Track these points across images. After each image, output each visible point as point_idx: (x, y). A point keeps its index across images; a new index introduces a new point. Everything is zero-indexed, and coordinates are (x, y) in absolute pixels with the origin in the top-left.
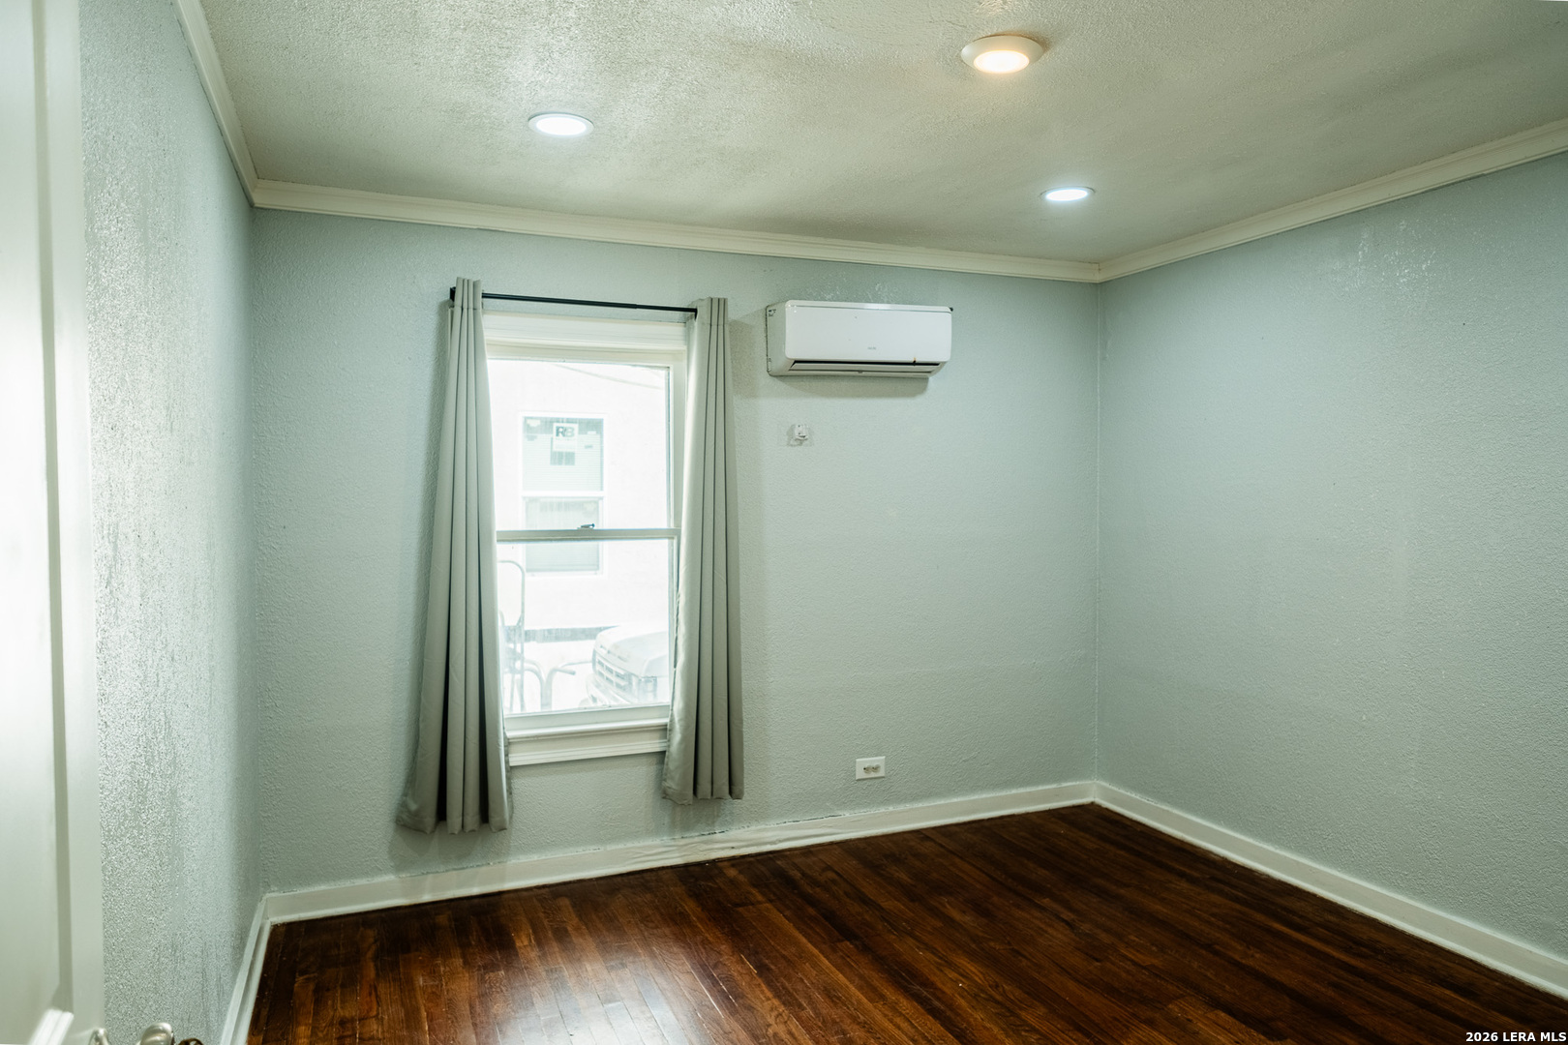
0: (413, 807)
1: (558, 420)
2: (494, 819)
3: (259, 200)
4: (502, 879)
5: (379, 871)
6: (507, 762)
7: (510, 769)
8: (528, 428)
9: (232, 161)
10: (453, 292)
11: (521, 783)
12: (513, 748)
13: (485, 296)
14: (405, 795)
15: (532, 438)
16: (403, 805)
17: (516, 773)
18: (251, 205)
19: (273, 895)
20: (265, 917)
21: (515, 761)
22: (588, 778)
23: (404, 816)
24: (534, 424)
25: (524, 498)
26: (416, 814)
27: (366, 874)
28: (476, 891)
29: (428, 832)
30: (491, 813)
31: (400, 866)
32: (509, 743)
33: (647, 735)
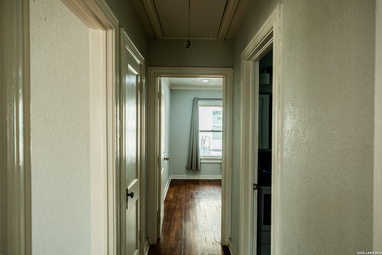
0: (188, 166)
1: (219, 111)
2: (198, 169)
3: (172, 88)
4: (199, 178)
5: (184, 174)
6: (200, 162)
7: (201, 163)
8: (213, 113)
9: (170, 87)
10: (194, 99)
11: (202, 165)
12: (201, 160)
13: (198, 99)
14: (187, 165)
15: (214, 115)
16: (187, 166)
17: (202, 163)
18: (171, 89)
19: (171, 175)
20: (170, 178)
21: (201, 162)
22: (211, 165)
23: (187, 167)
24: (215, 112)
25: (213, 126)
26: (188, 167)
27: (182, 175)
28: (196, 179)
29: (190, 169)
30: (198, 168)
31: (187, 174)
32: (201, 159)
33: (220, 160)
